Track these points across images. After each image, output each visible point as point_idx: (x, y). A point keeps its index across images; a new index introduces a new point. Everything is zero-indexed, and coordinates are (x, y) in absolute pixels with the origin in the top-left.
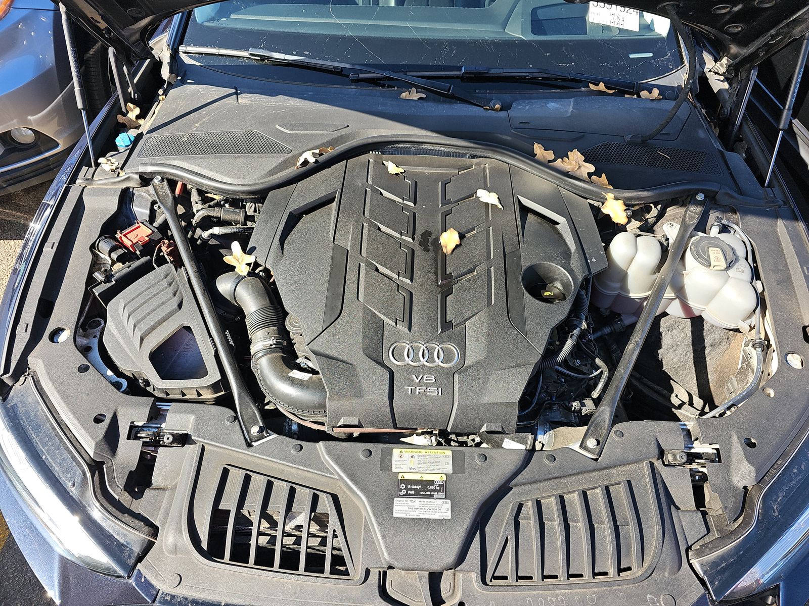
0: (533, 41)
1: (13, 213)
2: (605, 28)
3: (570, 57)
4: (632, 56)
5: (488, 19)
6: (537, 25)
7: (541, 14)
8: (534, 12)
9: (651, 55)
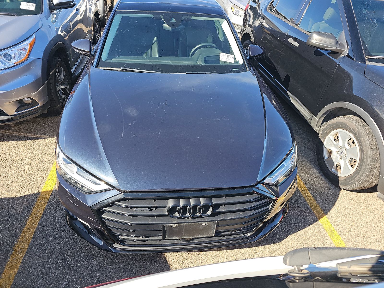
0: (205, 65)
1: (13, 132)
2: (225, 62)
3: (216, 69)
4: (233, 69)
5: (191, 60)
6: (206, 62)
7: (207, 59)
8: (205, 58)
9: (238, 69)
